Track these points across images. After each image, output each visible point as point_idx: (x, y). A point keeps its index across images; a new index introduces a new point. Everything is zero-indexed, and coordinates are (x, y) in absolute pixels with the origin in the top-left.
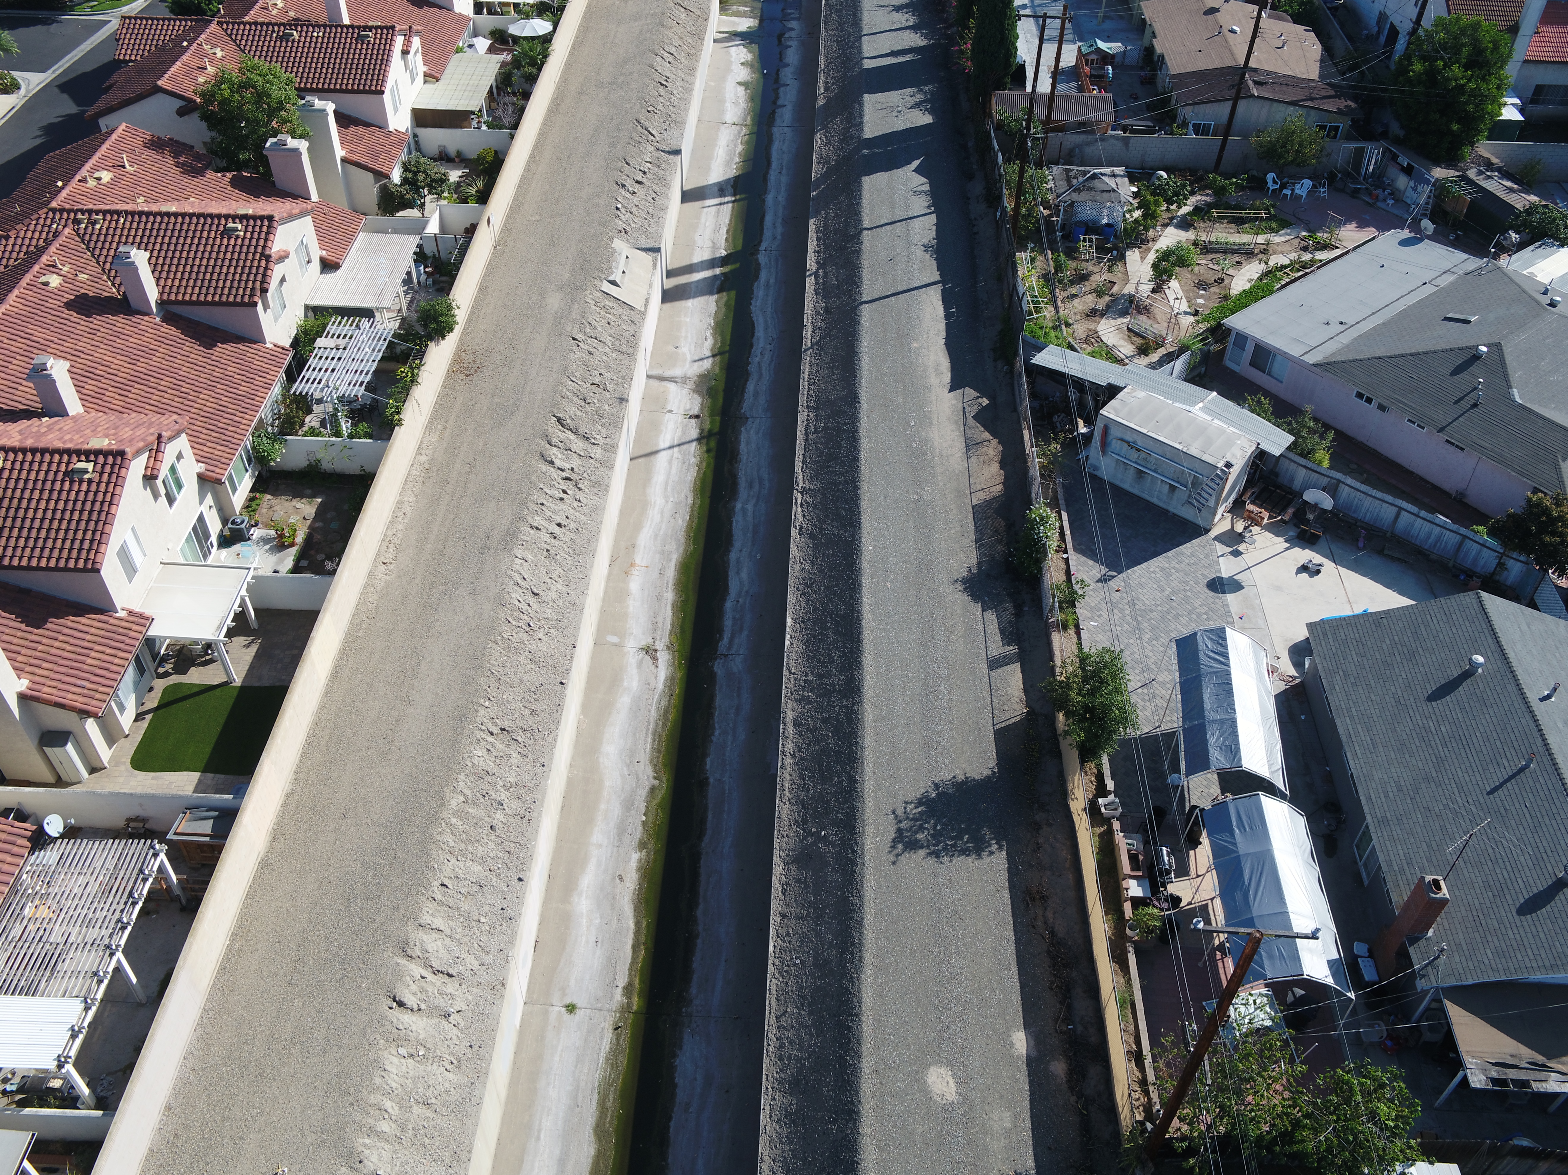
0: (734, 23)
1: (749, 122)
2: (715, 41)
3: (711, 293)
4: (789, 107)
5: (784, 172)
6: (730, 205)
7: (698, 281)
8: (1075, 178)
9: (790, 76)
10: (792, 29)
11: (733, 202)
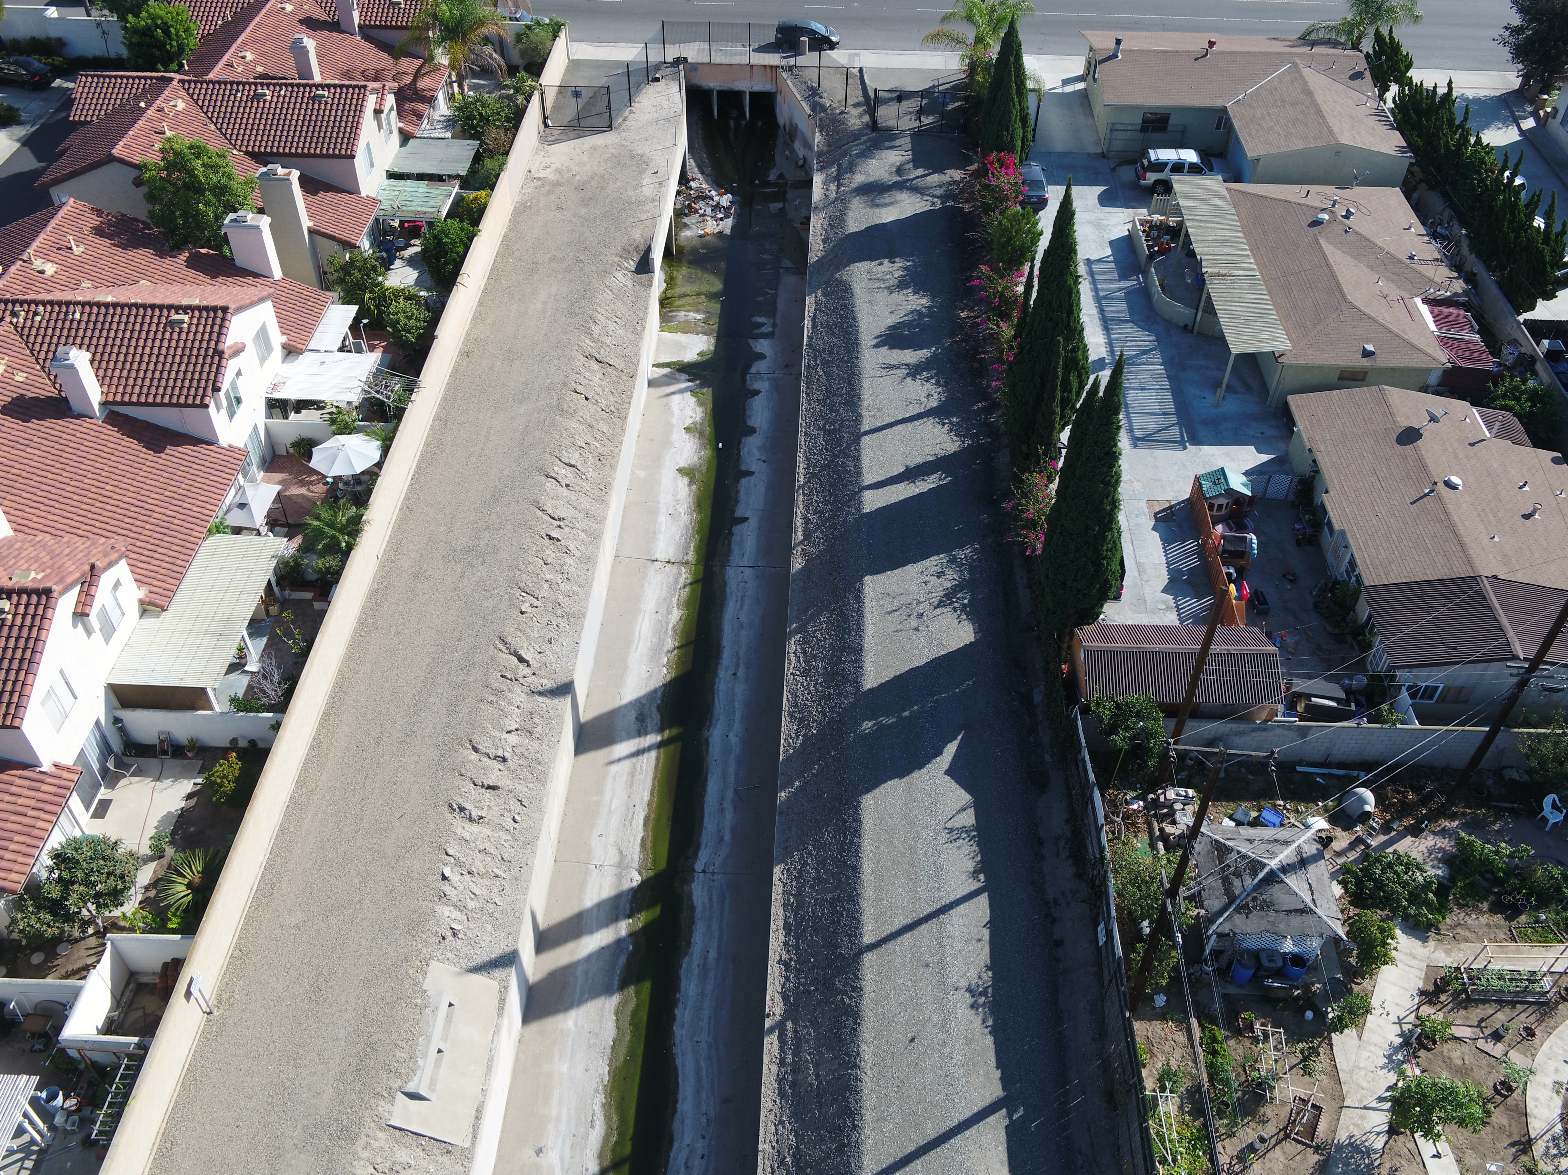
0: (682, 347)
1: (691, 556)
2: (651, 383)
3: (608, 991)
4: (753, 523)
5: (741, 672)
6: (653, 754)
7: (589, 958)
8: (1238, 874)
9: (757, 454)
10: (762, 356)
11: (659, 746)
